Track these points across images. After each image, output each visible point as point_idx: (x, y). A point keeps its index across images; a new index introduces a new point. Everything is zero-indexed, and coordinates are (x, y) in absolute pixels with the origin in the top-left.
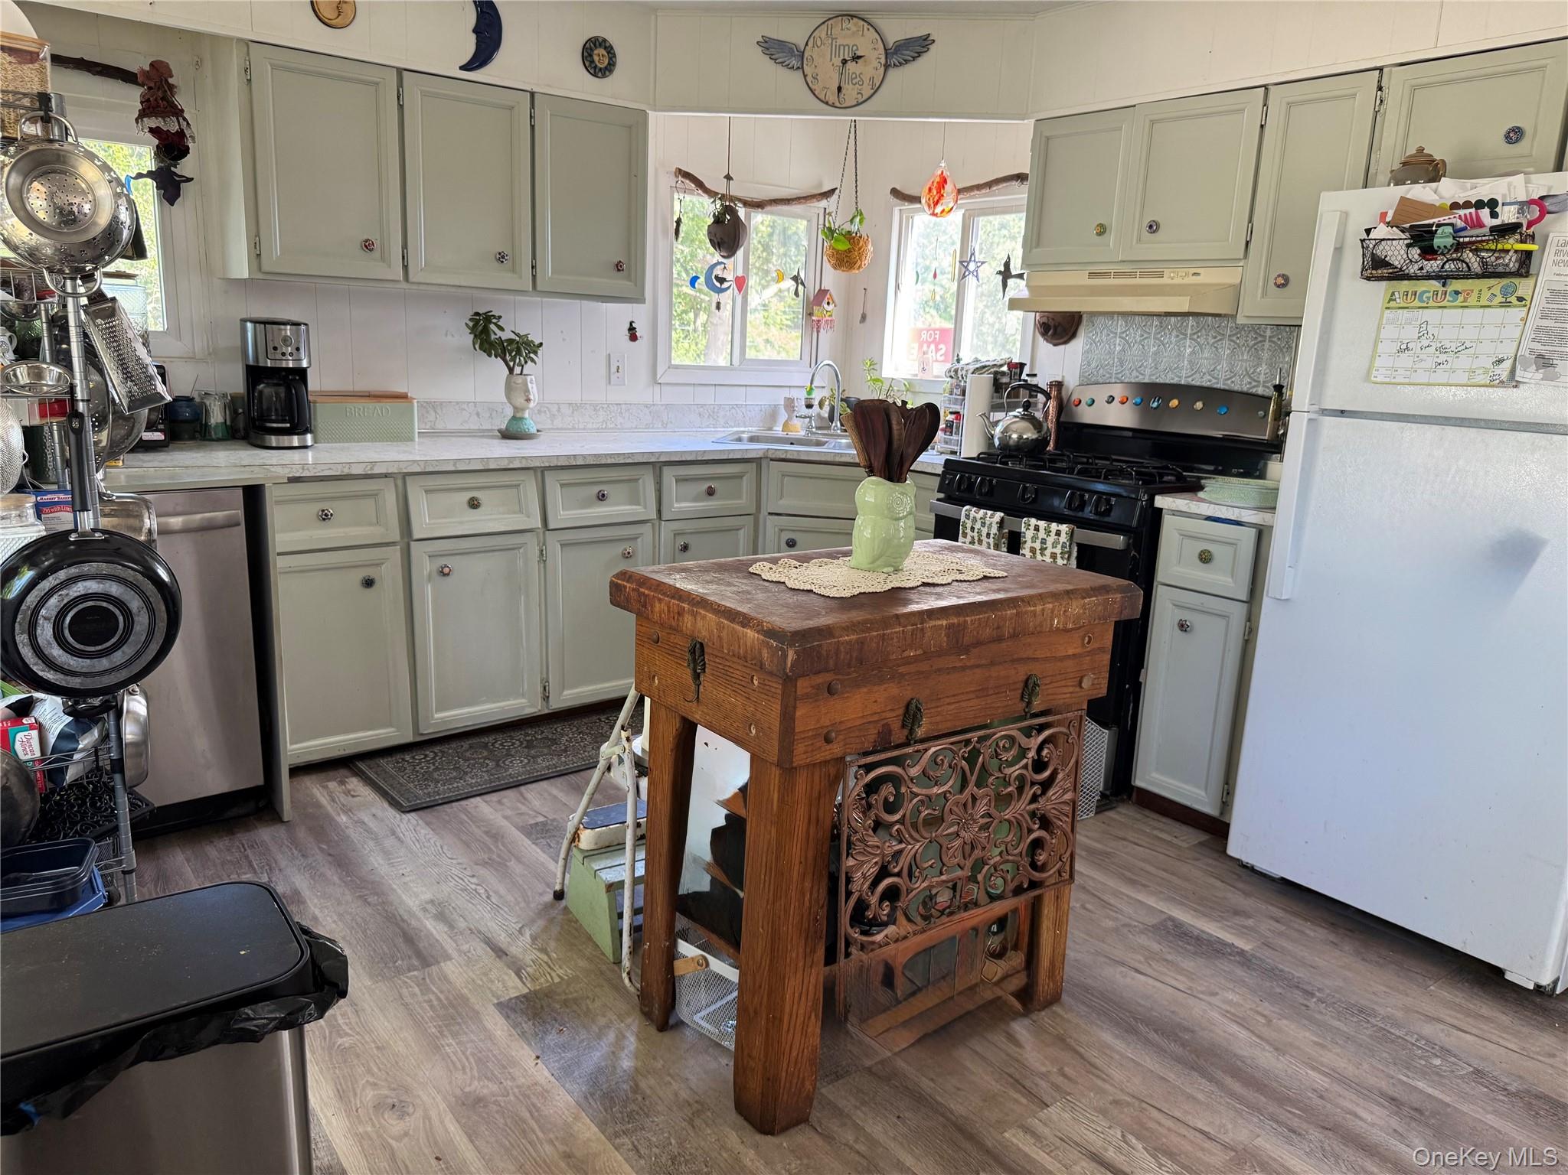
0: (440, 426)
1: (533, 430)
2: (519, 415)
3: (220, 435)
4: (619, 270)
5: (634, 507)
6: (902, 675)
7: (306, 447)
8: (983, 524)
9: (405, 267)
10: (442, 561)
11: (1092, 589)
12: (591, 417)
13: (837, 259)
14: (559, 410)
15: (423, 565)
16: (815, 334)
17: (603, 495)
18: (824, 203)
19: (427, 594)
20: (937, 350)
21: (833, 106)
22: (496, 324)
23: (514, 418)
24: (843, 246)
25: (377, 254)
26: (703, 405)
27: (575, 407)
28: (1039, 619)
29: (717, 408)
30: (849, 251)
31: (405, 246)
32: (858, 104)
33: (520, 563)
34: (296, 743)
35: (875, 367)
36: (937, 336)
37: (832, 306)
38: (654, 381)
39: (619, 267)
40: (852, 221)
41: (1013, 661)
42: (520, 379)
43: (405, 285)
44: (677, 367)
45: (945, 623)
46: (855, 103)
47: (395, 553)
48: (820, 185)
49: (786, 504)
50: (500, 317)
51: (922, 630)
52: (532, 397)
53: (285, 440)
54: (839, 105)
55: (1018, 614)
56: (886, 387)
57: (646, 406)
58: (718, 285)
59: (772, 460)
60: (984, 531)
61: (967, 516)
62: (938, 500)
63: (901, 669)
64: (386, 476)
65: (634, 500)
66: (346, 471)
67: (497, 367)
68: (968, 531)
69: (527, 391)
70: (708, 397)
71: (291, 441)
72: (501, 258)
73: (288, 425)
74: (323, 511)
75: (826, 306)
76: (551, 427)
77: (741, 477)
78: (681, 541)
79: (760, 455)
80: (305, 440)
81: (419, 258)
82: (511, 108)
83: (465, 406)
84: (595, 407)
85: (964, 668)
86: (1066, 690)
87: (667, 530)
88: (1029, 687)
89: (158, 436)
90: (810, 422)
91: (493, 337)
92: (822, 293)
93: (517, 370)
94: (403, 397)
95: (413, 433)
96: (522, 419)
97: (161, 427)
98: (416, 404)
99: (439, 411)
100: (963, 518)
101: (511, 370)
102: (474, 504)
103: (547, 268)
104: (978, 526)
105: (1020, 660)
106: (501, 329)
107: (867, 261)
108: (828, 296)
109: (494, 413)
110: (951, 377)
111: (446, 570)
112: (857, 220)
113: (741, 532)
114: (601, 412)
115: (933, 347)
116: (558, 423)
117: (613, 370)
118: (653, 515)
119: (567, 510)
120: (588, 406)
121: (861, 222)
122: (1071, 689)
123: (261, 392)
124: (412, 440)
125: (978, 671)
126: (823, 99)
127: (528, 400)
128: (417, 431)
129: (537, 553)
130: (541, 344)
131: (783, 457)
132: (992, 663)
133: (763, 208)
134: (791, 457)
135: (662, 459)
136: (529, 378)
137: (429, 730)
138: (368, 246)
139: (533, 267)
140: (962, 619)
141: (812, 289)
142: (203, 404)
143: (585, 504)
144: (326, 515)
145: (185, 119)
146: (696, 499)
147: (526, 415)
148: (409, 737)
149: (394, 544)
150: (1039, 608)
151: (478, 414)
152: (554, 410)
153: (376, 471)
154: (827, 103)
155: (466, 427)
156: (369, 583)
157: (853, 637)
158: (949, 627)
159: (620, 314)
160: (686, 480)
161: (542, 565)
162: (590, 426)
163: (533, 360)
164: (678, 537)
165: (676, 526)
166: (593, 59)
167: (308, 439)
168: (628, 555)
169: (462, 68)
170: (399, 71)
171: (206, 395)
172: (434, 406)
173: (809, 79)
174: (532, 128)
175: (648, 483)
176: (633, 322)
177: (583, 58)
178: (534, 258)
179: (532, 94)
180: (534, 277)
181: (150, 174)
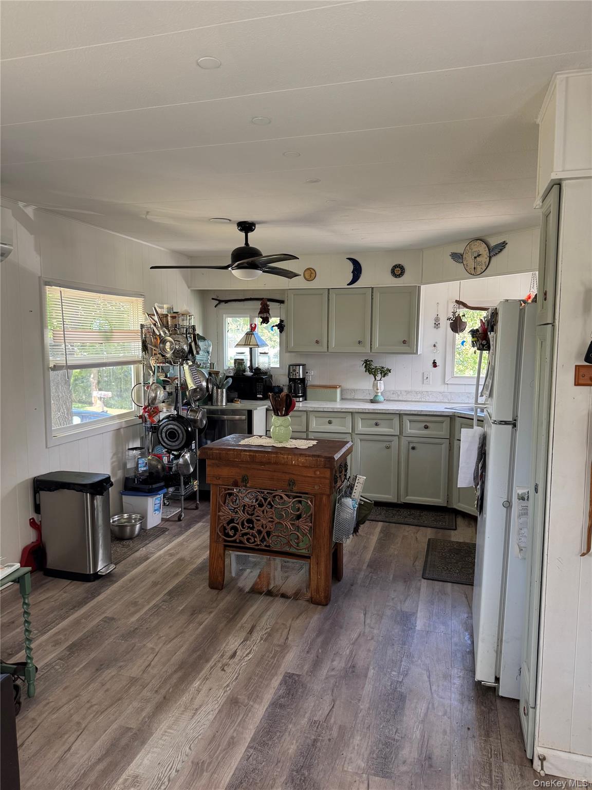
0: (356, 398)
1: (381, 400)
2: (376, 395)
6: (241, 467)
9: (328, 347)
11: (313, 455)
12: (414, 396)
14: (401, 393)
17: (377, 424)
21: (473, 275)
25: (319, 344)
26: (469, 393)
27: (408, 392)
28: (286, 460)
31: (328, 341)
32: (482, 273)
38: (444, 383)
39: (404, 342)
41: (283, 472)
42: (376, 382)
43: (328, 353)
44: (456, 377)
45: (248, 454)
50: (373, 361)
51: (240, 454)
54: (475, 274)
55: (276, 457)
57: (440, 393)
59: (459, 417)
63: (240, 465)
64: (305, 411)
65: (390, 427)
67: (371, 377)
72: (359, 342)
73: (294, 395)
77: (443, 423)
78: (411, 445)
79: (451, 414)
80: (300, 399)
81: (333, 344)
82: (365, 294)
83: (365, 391)
84: (416, 393)
85: (263, 470)
86: (309, 488)
87: (405, 440)
88: (292, 483)
93: (378, 379)
94: (334, 387)
97: (262, 394)
98: (339, 390)
101: (375, 379)
102: (330, 422)
103: (376, 344)
105: (286, 473)
106: (375, 365)
113: (443, 445)
114: (419, 394)
116: (400, 398)
117: (425, 378)
118: (398, 433)
119: (363, 428)
120: (413, 392)
122: (311, 488)
123: (291, 385)
124: (335, 401)
125: (269, 472)
127: (377, 389)
128: (338, 398)
132: (275, 471)
135: (402, 412)
136: (381, 381)
138: (317, 342)
139: (371, 345)
140: (254, 454)
143: (370, 426)
145: (269, 313)
146: (419, 429)
147: (379, 395)
149: (304, 432)
150: (285, 456)
151: (369, 394)
152: (399, 393)
154: (471, 274)
155: (365, 398)
157: (218, 452)
158: (250, 455)
160: (415, 421)
163: (387, 375)
164: (410, 444)
165: (409, 439)
166: (396, 272)
167: (301, 399)
168: (388, 448)
169: (348, 285)
170: (329, 289)
171: (283, 386)
172: (354, 391)
173: (465, 266)
174: (372, 299)
175: (396, 421)
176: (434, 360)
177: (392, 273)
178: (371, 342)
179: (372, 288)
180: (371, 348)
181: (276, 325)
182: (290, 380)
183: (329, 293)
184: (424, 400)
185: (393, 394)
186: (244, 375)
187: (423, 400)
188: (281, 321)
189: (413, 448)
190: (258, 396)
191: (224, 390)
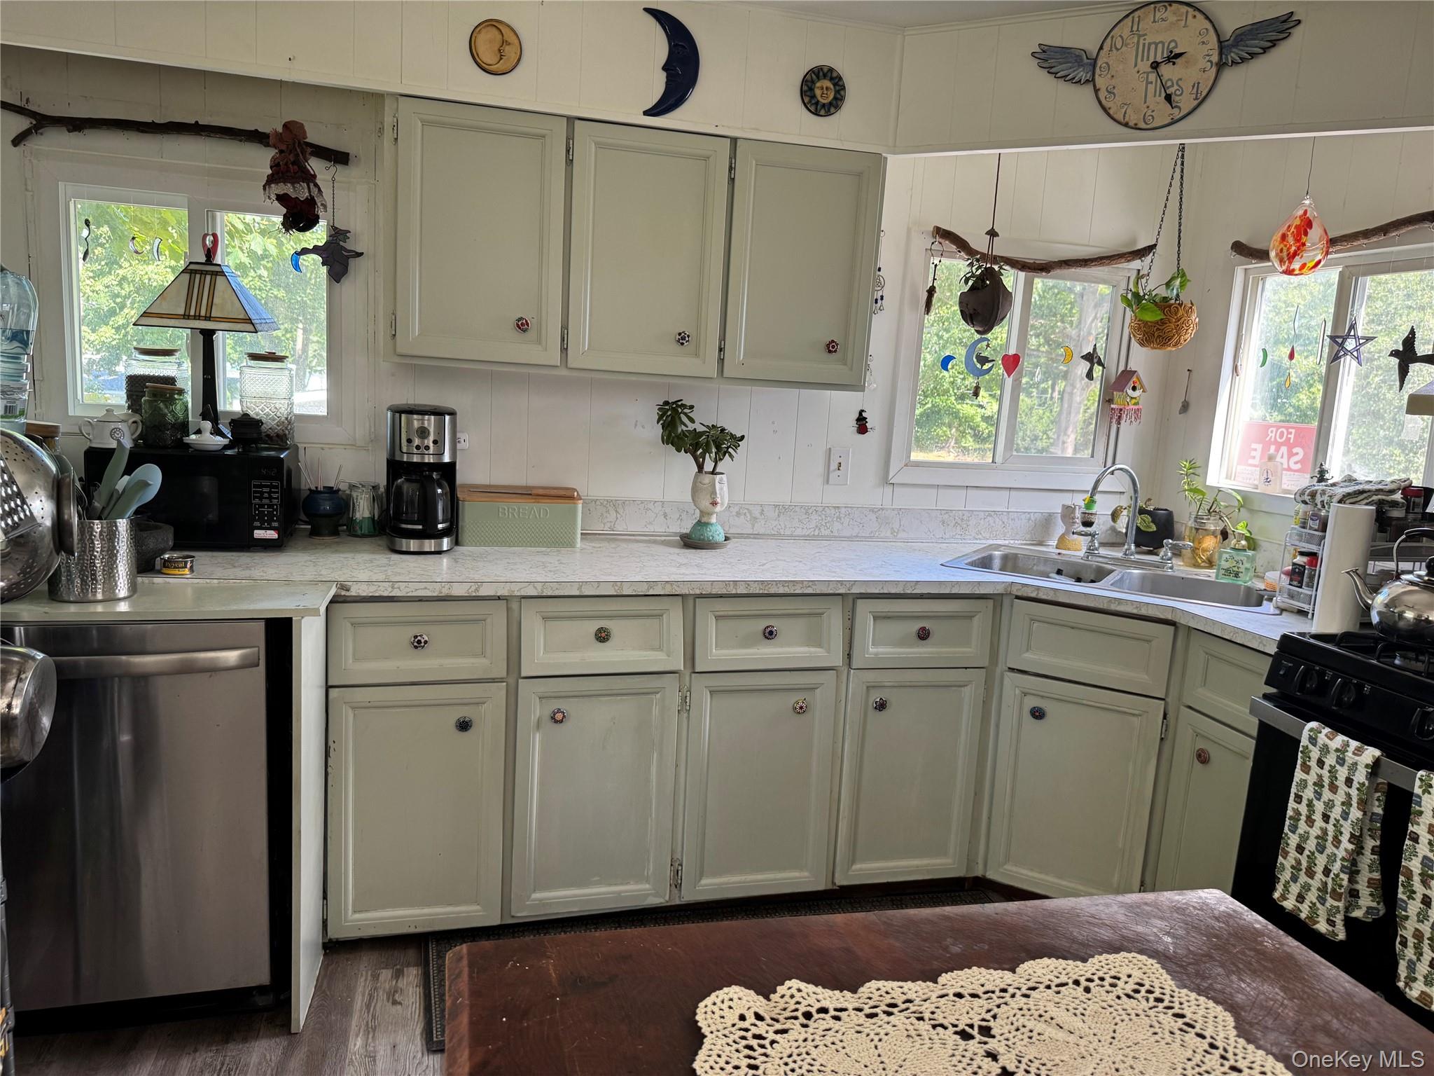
0: (620, 528)
1: (721, 538)
2: (704, 520)
3: (365, 531)
4: (830, 352)
5: (813, 649)
7: (439, 552)
8: (1341, 761)
9: (564, 350)
10: (555, 705)
12: (800, 521)
13: (1145, 333)
14: (762, 513)
15: (533, 709)
16: (1114, 427)
17: (771, 633)
18: (1136, 264)
19: (535, 747)
20: (1291, 455)
21: (1136, 128)
22: (686, 414)
23: (699, 523)
24: (1153, 316)
25: (532, 333)
26: (948, 511)
27: (782, 509)
29: (967, 514)
30: (1162, 322)
31: (565, 327)
32: (1173, 122)
33: (655, 711)
34: (360, 912)
35: (1198, 471)
36: (1292, 436)
37: (1137, 393)
38: (885, 480)
39: (831, 347)
40: (1168, 284)
42: (707, 479)
43: (563, 372)
44: (918, 464)
46: (1168, 120)
47: (499, 691)
48: (1134, 242)
49: (1033, 659)
50: (692, 407)
52: (719, 500)
53: (413, 545)
54: (1143, 126)
56: (1209, 498)
57: (872, 510)
58: (979, 366)
59: (1018, 597)
60: (1342, 773)
61: (1313, 741)
62: (1266, 697)
64: (499, 598)
65: (815, 639)
66: (445, 592)
67: (685, 462)
68: (1313, 764)
69: (714, 492)
70: (955, 501)
71: (422, 545)
72: (682, 339)
73: (420, 527)
74: (416, 637)
75: (1130, 392)
76: (750, 531)
77: (971, 617)
78: (876, 696)
79: (1000, 590)
80: (441, 545)
81: (582, 338)
82: (706, 158)
83: (651, 506)
84: (807, 510)
87: (856, 682)
89: (272, 535)
90: (1092, 541)
91: (681, 428)
92: (1127, 375)
93: (709, 466)
94: (566, 496)
95: (575, 533)
96: (707, 524)
97: (275, 524)
98: (580, 506)
99: (621, 511)
100: (1304, 741)
101: (700, 467)
102: (602, 636)
103: (738, 350)
104: (1330, 760)
106: (692, 421)
107: (1189, 335)
108: (1134, 379)
109: (684, 516)
110: (1305, 502)
111: (559, 716)
112: (1178, 282)
113: (966, 690)
114: (814, 517)
115: (1284, 449)
116: (760, 528)
117: (833, 466)
118: (838, 660)
119: (722, 649)
120: (797, 509)
121: (1182, 285)
123: (399, 488)
124: (571, 544)
126: (1120, 117)
127: (714, 504)
128: (579, 531)
129: (677, 700)
130: (742, 438)
131: (1033, 595)
133: (1048, 271)
134: (1044, 597)
135: (855, 590)
136: (718, 477)
137: (522, 913)
138: (522, 325)
139: (720, 350)
141: (1114, 369)
142: (350, 496)
143: (747, 642)
144: (419, 642)
145: (316, 185)
146: (902, 643)
147: (713, 520)
148: (495, 920)
149: (500, 680)
151: (665, 515)
152: (756, 513)
153: (484, 591)
154: (1126, 125)
155: (650, 529)
156: (464, 726)
159: (845, 404)
160: (889, 618)
161: (686, 715)
162: (798, 532)
163: (731, 456)
164: (872, 691)
165: (871, 677)
166: (818, 92)
167: (446, 543)
168: (801, 710)
169: (646, 113)
170: (571, 120)
171: (352, 487)
172: (615, 505)
173: (1102, 95)
174: (732, 180)
175: (834, 621)
176: (861, 412)
177: (802, 93)
178: (723, 338)
179: (734, 141)
180: (721, 361)
181: (316, 250)
182: (396, 468)
183: (570, 138)
184: (827, 532)
185: (738, 514)
186: (188, 446)
187: (825, 532)
188: (337, 235)
189: (881, 706)
190: (259, 534)
191: (123, 525)
